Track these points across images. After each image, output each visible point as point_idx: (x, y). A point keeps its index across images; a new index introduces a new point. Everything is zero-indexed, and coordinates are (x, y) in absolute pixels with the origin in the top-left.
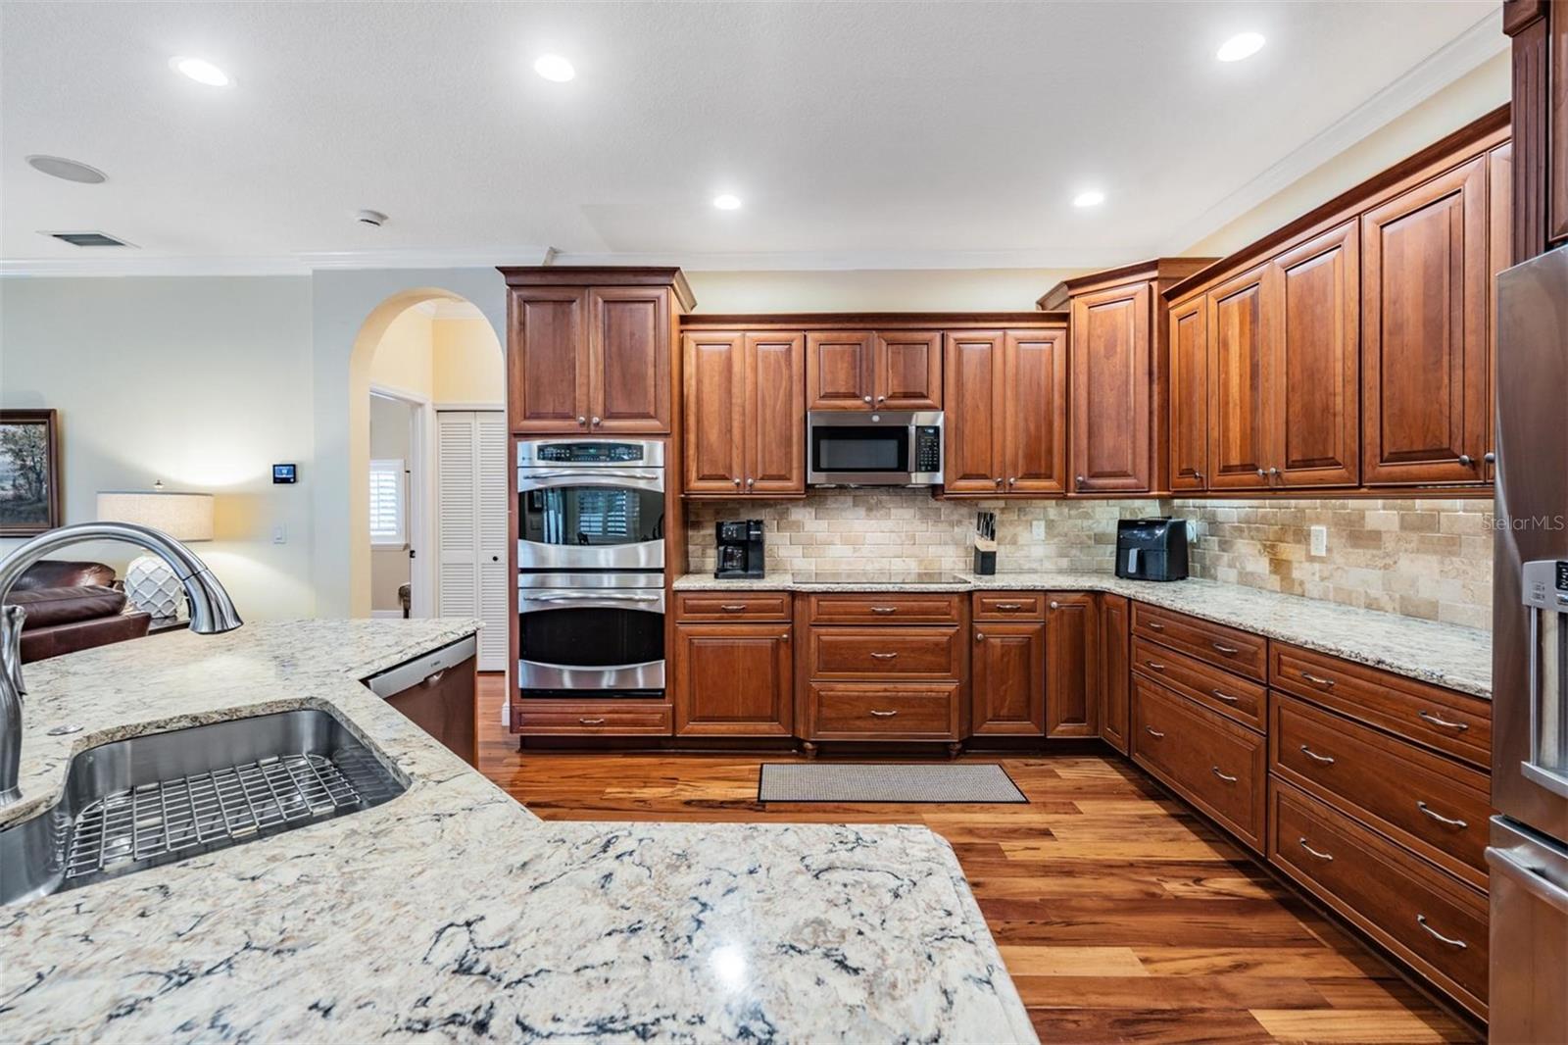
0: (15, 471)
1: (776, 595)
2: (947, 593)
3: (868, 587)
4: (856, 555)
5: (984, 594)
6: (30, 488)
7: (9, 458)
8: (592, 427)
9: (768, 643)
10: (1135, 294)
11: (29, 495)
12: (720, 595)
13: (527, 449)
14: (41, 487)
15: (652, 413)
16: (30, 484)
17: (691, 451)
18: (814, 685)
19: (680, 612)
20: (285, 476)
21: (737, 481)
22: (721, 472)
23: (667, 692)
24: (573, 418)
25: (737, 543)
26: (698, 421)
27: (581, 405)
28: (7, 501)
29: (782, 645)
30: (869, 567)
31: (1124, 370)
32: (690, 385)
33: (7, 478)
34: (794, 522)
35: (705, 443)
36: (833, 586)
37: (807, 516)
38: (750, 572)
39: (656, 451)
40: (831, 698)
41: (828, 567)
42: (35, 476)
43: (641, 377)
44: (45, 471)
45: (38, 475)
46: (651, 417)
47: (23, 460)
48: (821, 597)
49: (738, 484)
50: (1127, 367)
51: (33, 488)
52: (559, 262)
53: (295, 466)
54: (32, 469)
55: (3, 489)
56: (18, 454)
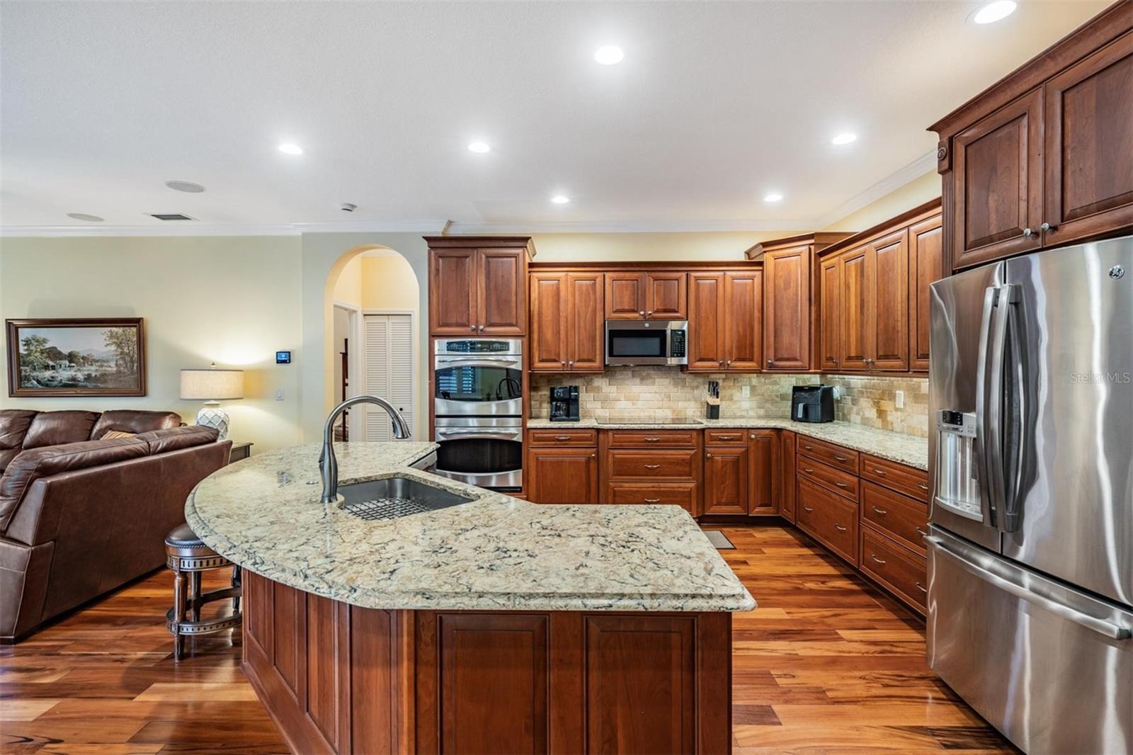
0: (117, 355)
1: (589, 431)
2: (690, 430)
3: (643, 426)
4: (634, 407)
5: (712, 431)
6: (126, 367)
7: (113, 348)
8: (479, 332)
9: (583, 459)
10: (801, 253)
11: (126, 371)
12: (556, 431)
13: (440, 345)
14: (133, 366)
15: (514, 323)
16: (126, 364)
17: (535, 344)
18: (610, 485)
19: (531, 441)
20: (284, 359)
21: (563, 362)
22: (553, 357)
23: (524, 488)
24: (468, 326)
25: (563, 400)
26: (540, 327)
27: (472, 318)
28: (113, 374)
29: (592, 461)
30: (642, 415)
31: (795, 297)
32: (534, 305)
33: (112, 360)
34: (597, 387)
35: (544, 339)
36: (621, 425)
37: (604, 383)
38: (571, 418)
39: (514, 345)
40: (620, 491)
41: (616, 414)
42: (129, 359)
43: (507, 302)
44: (136, 356)
45: (132, 358)
46: (514, 326)
47: (123, 349)
48: (615, 432)
49: (564, 364)
50: (797, 295)
51: (128, 366)
53: (289, 353)
54: (128, 354)
55: (110, 367)
56: (119, 345)
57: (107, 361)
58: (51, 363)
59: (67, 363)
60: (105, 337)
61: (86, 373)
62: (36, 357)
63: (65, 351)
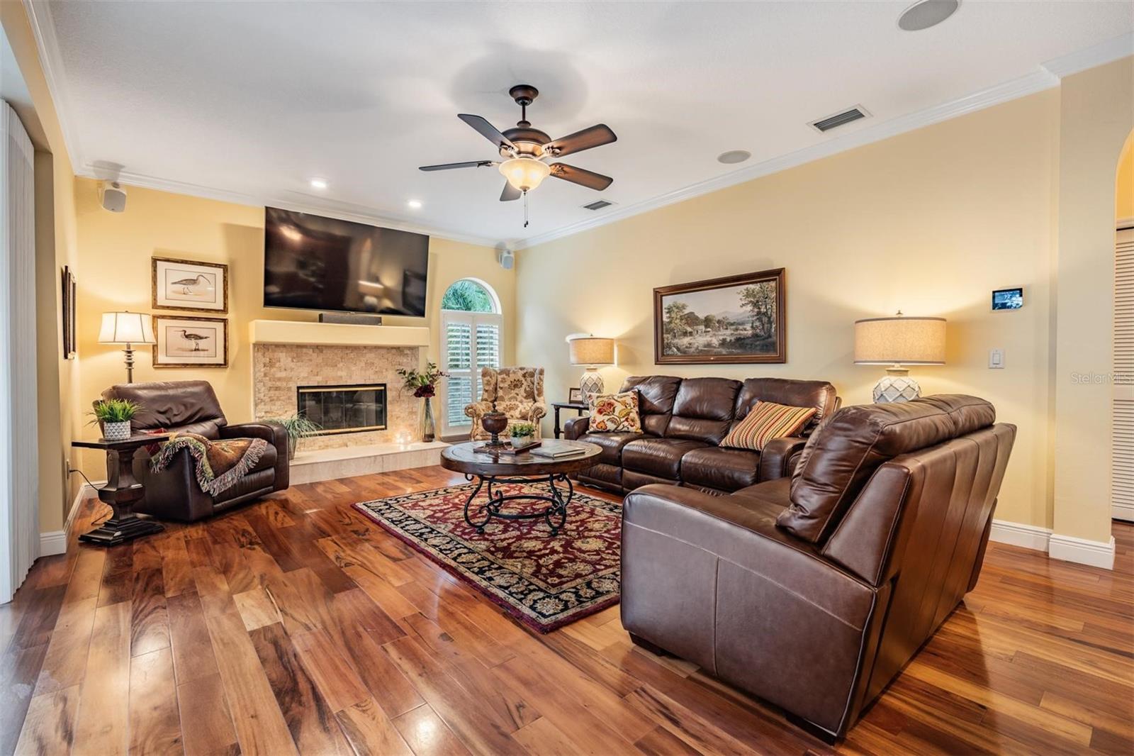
0: (753, 316)
6: (763, 328)
7: (749, 308)
11: (763, 333)
14: (771, 328)
16: (763, 325)
28: (748, 338)
33: (748, 322)
42: (767, 319)
44: (774, 315)
45: (769, 318)
47: (759, 308)
51: (765, 328)
54: (765, 314)
55: (745, 330)
56: (755, 304)
57: (742, 324)
58: (689, 329)
59: (702, 327)
60: (741, 296)
61: (721, 338)
62: (678, 325)
63: (701, 315)
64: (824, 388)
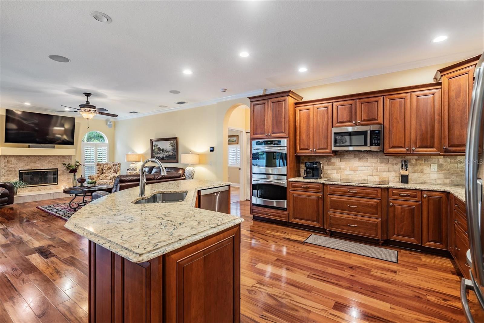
0: (172, 149)
1: (318, 184)
2: (376, 187)
3: (346, 184)
4: (355, 174)
5: (394, 189)
7: (171, 147)
8: (269, 136)
9: (316, 198)
10: (469, 71)
12: (302, 183)
13: (254, 142)
14: (175, 153)
15: (284, 132)
17: (298, 142)
18: (328, 213)
19: (291, 187)
20: (212, 150)
21: (311, 150)
22: (306, 147)
23: (287, 209)
24: (265, 134)
25: (310, 169)
26: (300, 133)
27: (266, 131)
28: (171, 155)
29: (320, 200)
30: (360, 178)
32: (297, 123)
34: (333, 163)
35: (302, 139)
36: (335, 183)
37: (338, 161)
38: (315, 177)
39: (284, 142)
40: (334, 217)
41: (344, 177)
43: (281, 122)
44: (176, 150)
46: (284, 133)
48: (331, 186)
49: (311, 151)
52: (267, 93)
53: (213, 148)
54: (174, 149)
55: (170, 153)
56: (172, 146)
57: (170, 151)
58: (159, 152)
59: (162, 152)
60: (169, 144)
61: (166, 155)
62: (156, 151)
63: (162, 148)
64: (180, 170)
